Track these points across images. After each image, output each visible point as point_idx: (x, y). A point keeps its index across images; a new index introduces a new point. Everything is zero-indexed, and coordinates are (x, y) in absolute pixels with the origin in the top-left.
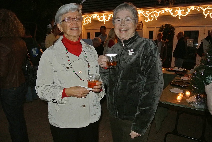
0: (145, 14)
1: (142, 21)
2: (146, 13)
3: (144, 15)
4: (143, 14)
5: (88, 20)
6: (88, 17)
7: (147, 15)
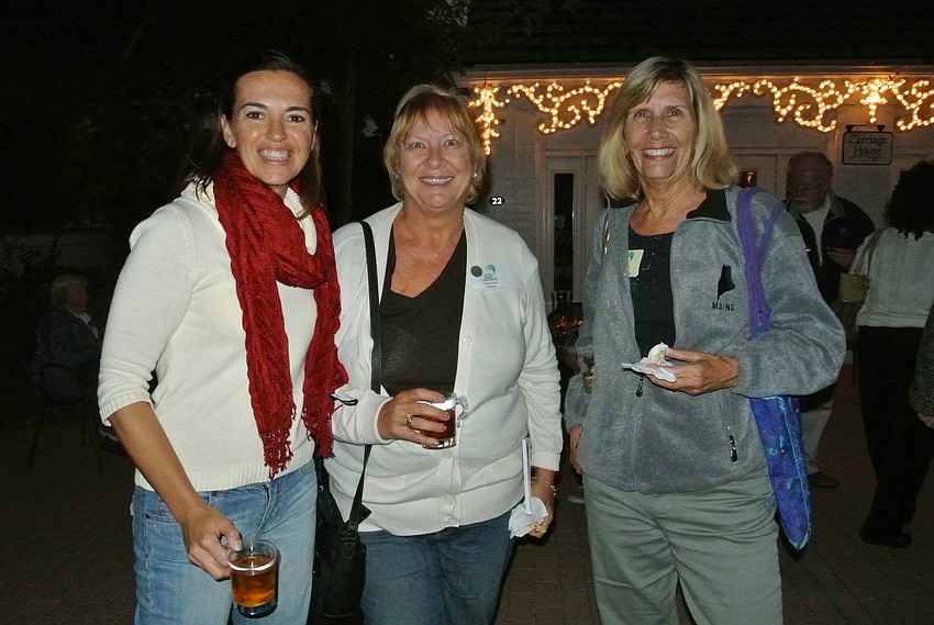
0: (907, 93)
1: (883, 126)
2: (914, 92)
3: (900, 97)
4: (896, 92)
5: (580, 107)
6: (588, 89)
7: (912, 99)
